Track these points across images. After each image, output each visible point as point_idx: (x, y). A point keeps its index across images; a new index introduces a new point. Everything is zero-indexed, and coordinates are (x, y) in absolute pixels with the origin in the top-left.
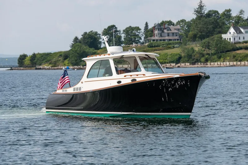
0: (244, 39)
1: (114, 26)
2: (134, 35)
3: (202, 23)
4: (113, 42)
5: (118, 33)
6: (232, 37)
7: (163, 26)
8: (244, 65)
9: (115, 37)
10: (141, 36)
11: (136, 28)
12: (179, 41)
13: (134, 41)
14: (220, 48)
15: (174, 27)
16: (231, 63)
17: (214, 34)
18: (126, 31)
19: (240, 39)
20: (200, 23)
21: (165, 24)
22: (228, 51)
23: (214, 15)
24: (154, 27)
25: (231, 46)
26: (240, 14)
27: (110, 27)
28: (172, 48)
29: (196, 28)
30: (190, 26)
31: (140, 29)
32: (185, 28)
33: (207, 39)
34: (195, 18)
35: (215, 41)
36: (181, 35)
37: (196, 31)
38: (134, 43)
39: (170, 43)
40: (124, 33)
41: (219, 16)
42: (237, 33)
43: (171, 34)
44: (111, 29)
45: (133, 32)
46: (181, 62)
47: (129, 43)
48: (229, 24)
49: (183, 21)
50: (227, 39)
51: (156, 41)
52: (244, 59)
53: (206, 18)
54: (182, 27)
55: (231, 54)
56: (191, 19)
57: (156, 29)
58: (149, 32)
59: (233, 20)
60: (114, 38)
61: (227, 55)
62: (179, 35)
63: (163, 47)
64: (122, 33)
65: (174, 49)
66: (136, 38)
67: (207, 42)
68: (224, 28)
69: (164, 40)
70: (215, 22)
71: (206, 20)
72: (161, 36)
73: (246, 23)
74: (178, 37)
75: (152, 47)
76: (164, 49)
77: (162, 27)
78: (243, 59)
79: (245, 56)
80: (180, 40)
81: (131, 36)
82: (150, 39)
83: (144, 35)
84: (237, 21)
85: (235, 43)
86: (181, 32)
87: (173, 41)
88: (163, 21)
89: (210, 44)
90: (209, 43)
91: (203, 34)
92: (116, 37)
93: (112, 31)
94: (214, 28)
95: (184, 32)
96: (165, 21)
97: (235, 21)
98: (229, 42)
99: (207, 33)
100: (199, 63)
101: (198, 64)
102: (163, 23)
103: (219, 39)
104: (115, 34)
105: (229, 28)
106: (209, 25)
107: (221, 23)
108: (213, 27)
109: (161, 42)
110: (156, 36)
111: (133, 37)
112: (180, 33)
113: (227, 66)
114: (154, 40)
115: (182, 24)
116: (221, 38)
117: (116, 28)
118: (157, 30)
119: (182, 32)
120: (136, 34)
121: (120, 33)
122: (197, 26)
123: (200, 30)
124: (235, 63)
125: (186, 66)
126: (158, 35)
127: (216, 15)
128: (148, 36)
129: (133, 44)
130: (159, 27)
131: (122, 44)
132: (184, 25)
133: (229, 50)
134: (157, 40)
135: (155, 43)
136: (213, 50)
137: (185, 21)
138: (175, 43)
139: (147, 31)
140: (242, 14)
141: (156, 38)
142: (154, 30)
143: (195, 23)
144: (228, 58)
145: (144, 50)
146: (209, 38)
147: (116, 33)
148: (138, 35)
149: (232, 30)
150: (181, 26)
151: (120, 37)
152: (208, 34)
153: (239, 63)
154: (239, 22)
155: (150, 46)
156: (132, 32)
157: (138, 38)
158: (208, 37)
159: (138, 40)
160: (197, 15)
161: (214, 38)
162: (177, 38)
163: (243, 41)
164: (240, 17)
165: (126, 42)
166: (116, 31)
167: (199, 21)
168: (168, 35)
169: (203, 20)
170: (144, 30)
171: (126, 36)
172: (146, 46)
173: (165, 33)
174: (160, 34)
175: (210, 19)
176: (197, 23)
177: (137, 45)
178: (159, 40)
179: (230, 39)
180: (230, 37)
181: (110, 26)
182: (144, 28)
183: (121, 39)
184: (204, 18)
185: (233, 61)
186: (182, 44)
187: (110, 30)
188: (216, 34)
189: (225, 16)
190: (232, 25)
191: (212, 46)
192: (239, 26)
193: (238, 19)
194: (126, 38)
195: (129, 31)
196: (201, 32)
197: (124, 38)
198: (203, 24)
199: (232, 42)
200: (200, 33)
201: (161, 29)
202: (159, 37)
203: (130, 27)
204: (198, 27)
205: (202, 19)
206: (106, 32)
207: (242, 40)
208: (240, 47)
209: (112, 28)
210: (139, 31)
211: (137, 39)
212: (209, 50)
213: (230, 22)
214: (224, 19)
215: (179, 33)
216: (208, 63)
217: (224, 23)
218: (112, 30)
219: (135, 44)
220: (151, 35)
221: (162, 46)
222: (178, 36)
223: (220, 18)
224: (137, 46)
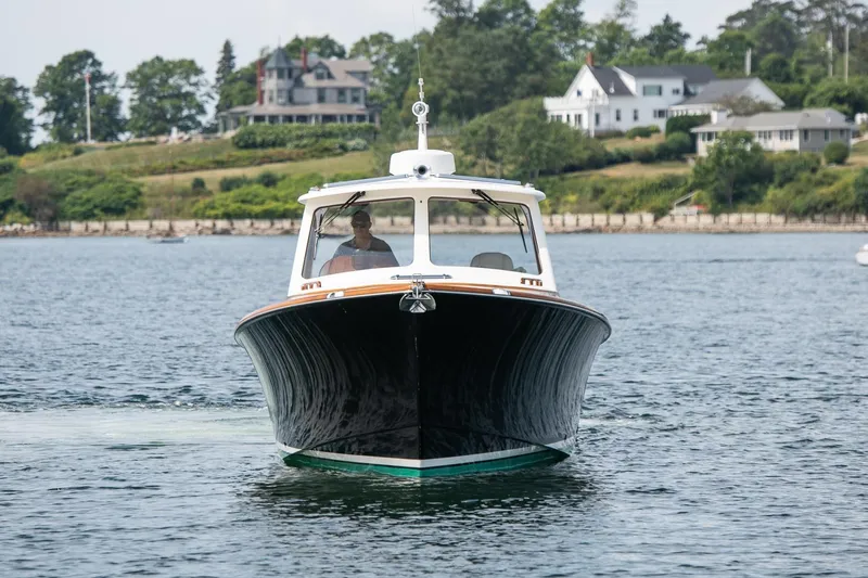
0: (636, 118)
1: (88, 55)
2: (171, 96)
3: (462, 49)
4: (85, 121)
5: (104, 87)
6: (589, 109)
7: (297, 59)
8: (640, 229)
9: (92, 103)
10: (205, 98)
11: (180, 67)
12: (367, 123)
13: (174, 121)
14: (538, 158)
15: (343, 62)
16: (585, 220)
17: (513, 96)
18: (138, 77)
19: (618, 118)
20: (453, 50)
21: (306, 53)
22: (572, 168)
23: (510, 15)
24: (262, 63)
25: (586, 148)
26: (619, 16)
27: (73, 59)
28: (339, 151)
29: (438, 71)
30: (411, 62)
31: (199, 72)
32: (390, 67)
33: (487, 116)
34: (431, 30)
35: (519, 127)
36: (372, 98)
37: (439, 81)
38: (174, 130)
39: (327, 130)
40: (132, 87)
41: (534, 22)
42: (607, 91)
43: (331, 95)
44: (75, 67)
45: (171, 81)
46: (376, 211)
47: (153, 129)
48: (571, 53)
49: (380, 39)
50: (564, 120)
51: (267, 123)
52: (637, 202)
53: (479, 27)
54: (376, 63)
55: (583, 179)
56: (418, 31)
57: (270, 70)
58: (239, 85)
59: (590, 40)
60: (88, 104)
61: (566, 183)
62: (366, 98)
63: (297, 146)
64: (123, 87)
65: (348, 155)
66: (180, 109)
67: (485, 130)
68: (554, 74)
69: (303, 118)
70: (516, 48)
71: (480, 36)
72: (291, 100)
73: (644, 53)
74: (363, 107)
75: (254, 146)
76: (302, 157)
77: (297, 63)
78: (632, 203)
79: (642, 192)
80: (372, 120)
81: (160, 98)
82: (243, 113)
83: (217, 97)
84: (605, 41)
85: (601, 136)
86: (372, 84)
87: (339, 123)
88: (297, 40)
89: (497, 139)
90: (492, 132)
91: (467, 93)
92: (98, 99)
93: (78, 76)
94: (512, 72)
95: (387, 85)
96: (307, 39)
97: (599, 44)
98: (577, 133)
99: (484, 91)
100: (452, 219)
101: (445, 222)
102: (297, 47)
103: (535, 116)
104: (93, 88)
105: (573, 72)
106: (494, 59)
107: (543, 51)
108: (508, 68)
109: (288, 125)
110: (271, 99)
111: (167, 104)
112: (369, 89)
113: (569, 233)
114: (259, 119)
115: (376, 53)
116: (543, 113)
117: (96, 63)
118: (275, 74)
119: (377, 86)
120: (184, 90)
121: (113, 86)
122: (441, 63)
123: (456, 77)
124: (600, 219)
125: (393, 229)
126: (279, 97)
127: (520, 15)
128: (235, 102)
129: (170, 132)
130: (283, 65)
131: (122, 130)
132: (387, 57)
133: (576, 162)
134: (273, 119)
135: (263, 131)
136: (511, 162)
137: (390, 38)
138: (350, 129)
139: (229, 78)
140: (627, 14)
141: (269, 108)
142: (263, 75)
143: (434, 48)
144: (572, 198)
145: (218, 158)
146: (494, 113)
147: (98, 85)
148: (189, 95)
149: (587, 81)
150: (374, 58)
151: (114, 104)
152: (487, 97)
153: (616, 220)
154: (614, 50)
155: (241, 144)
156: (164, 82)
157: (190, 109)
158: (487, 107)
159: (190, 118)
160: (441, 15)
161: (511, 113)
162: (357, 109)
163: (635, 129)
164: (620, 28)
165: (141, 123)
166: (97, 77)
167: (450, 41)
168: (321, 99)
169: (470, 37)
170: (216, 75)
171: (142, 99)
172: (226, 142)
173: (309, 88)
174: (285, 94)
175: (495, 32)
176: (443, 49)
177: (186, 137)
178: (281, 118)
179: (579, 118)
180: (578, 112)
181: (70, 56)
182: (216, 67)
183: (118, 109)
184: (473, 27)
185: (592, 212)
186: (380, 137)
187: (72, 72)
188: (522, 97)
189: (557, 22)
190: (589, 61)
191: (508, 147)
192: (617, 66)
193: (611, 34)
194: (138, 106)
195: (154, 75)
196: (459, 89)
197: (133, 109)
198: (465, 55)
199: (588, 131)
200: (452, 93)
201: (290, 72)
202: (284, 105)
203: (159, 59)
204: (446, 67)
205: (463, 32)
206: (55, 81)
207: (627, 124)
208: (619, 153)
209: (82, 63)
210: (194, 79)
211: (185, 113)
212: (492, 163)
213: (578, 48)
214: (552, 33)
215: (365, 92)
216: (490, 219)
217: (552, 54)
218: (79, 70)
219: (182, 134)
220: (248, 96)
221: (296, 143)
222: (362, 99)
223: (537, 28)
224: (189, 143)
